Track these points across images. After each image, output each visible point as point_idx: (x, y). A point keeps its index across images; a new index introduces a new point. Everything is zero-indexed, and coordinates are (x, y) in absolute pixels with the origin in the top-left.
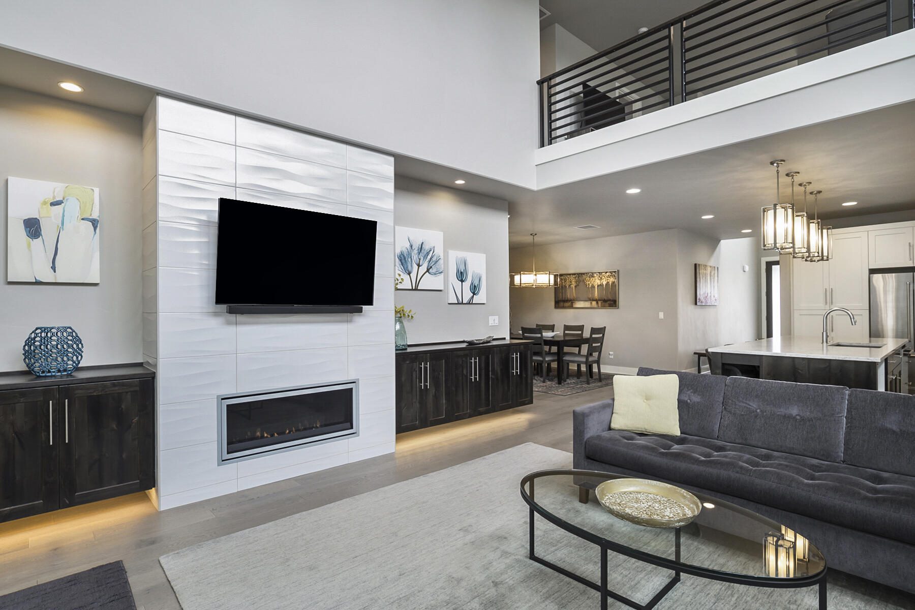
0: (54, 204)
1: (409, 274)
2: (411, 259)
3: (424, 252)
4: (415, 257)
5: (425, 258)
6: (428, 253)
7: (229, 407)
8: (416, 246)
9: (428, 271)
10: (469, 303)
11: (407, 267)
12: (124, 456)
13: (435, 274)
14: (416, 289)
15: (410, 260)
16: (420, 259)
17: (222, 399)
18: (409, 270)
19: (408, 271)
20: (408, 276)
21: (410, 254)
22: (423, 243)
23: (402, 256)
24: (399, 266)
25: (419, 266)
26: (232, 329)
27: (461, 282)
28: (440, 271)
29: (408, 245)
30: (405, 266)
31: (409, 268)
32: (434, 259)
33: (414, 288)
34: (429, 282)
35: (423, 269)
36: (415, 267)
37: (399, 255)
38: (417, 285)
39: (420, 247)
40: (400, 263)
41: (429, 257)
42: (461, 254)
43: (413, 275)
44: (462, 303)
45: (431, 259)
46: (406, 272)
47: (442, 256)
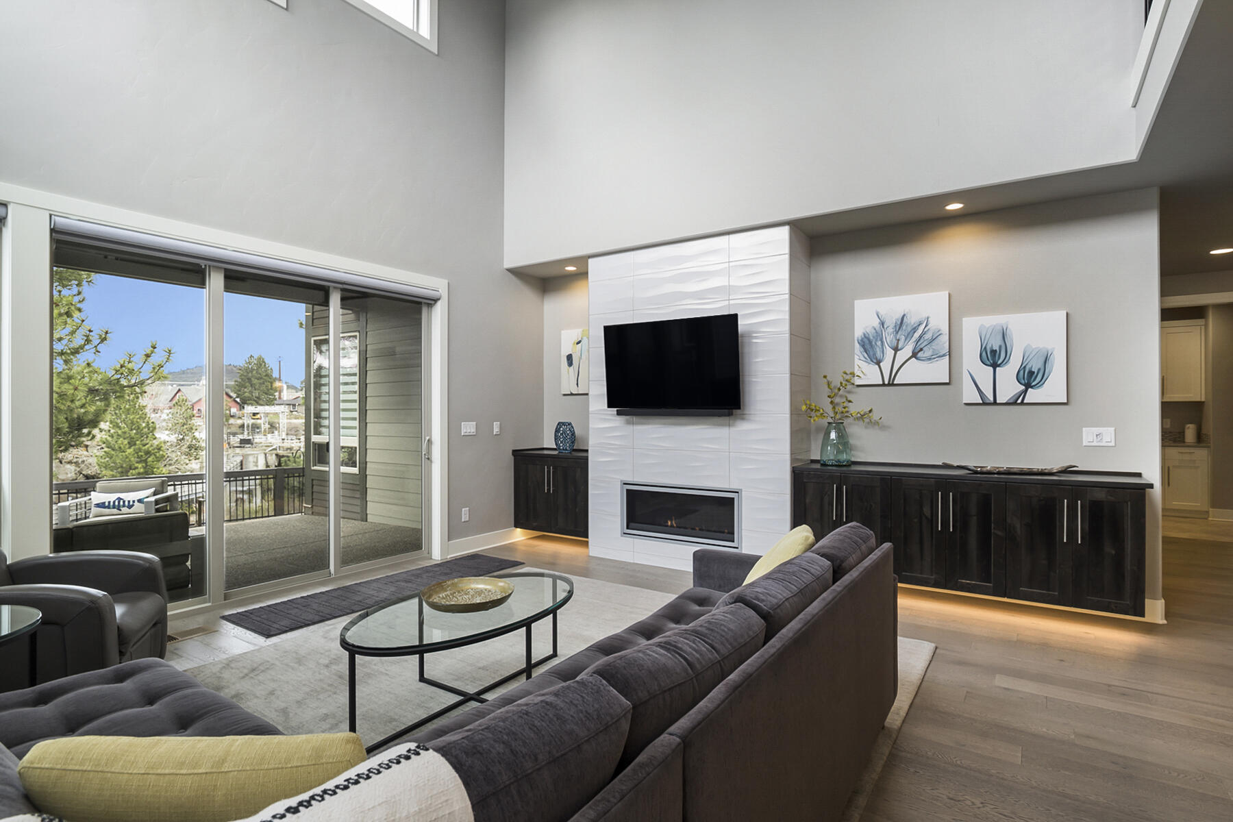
0: (578, 343)
1: (878, 363)
2: (882, 342)
3: (906, 329)
4: (889, 337)
5: (910, 336)
6: (915, 330)
7: (628, 491)
8: (890, 323)
9: (914, 355)
10: (1013, 403)
11: (875, 354)
12: (577, 510)
13: (930, 359)
14: (891, 384)
15: (879, 343)
16: (898, 340)
17: (625, 484)
18: (878, 358)
19: (876, 359)
20: (877, 366)
21: (879, 336)
22: (904, 315)
23: (865, 340)
24: (860, 354)
25: (896, 349)
26: (631, 427)
27: (991, 369)
28: (941, 354)
29: (876, 323)
30: (871, 353)
31: (879, 354)
32: (928, 336)
33: (886, 382)
34: (914, 372)
35: (907, 351)
36: (889, 353)
37: (860, 338)
38: (893, 377)
39: (899, 323)
40: (862, 350)
41: (917, 335)
42: (992, 321)
43: (886, 366)
44: (995, 403)
45: (920, 337)
46: (872, 361)
47: (945, 330)
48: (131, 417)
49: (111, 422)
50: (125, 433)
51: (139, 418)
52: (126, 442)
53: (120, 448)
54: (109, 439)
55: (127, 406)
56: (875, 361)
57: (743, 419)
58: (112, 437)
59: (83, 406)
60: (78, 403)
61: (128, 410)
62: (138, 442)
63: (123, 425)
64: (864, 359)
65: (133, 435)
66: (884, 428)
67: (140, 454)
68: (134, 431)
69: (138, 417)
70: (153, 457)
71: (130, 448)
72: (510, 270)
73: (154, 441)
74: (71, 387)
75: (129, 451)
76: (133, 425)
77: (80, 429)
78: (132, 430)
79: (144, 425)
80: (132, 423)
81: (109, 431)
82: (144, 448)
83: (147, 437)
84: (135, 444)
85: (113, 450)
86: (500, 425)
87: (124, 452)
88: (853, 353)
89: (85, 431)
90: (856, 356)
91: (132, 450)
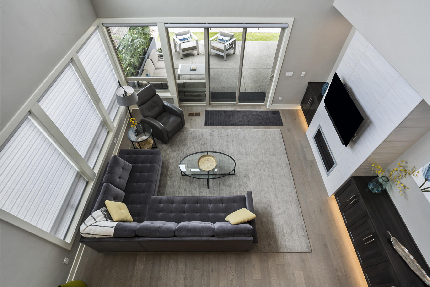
17: (320, 126)
20: (425, 180)
40: (427, 169)
46: (425, 177)
56: (426, 178)
64: (424, 172)
88: (423, 166)
90: (423, 167)
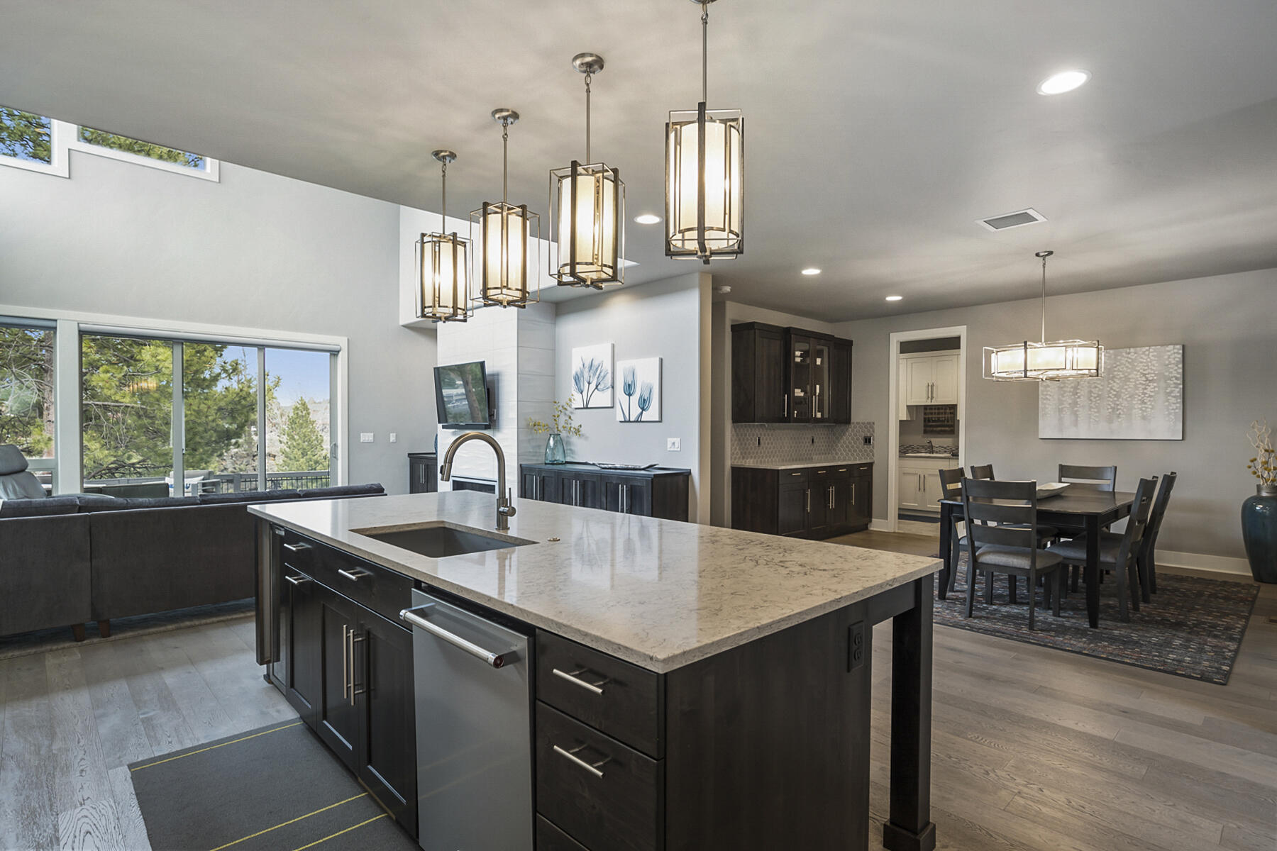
1: (582, 392)
2: (584, 378)
3: (594, 369)
4: (586, 375)
5: (595, 374)
6: (597, 370)
8: (587, 364)
9: (596, 388)
10: (637, 421)
11: (580, 386)
13: (603, 391)
14: (587, 408)
15: (582, 379)
16: (590, 377)
18: (582, 389)
21: (582, 373)
22: (593, 360)
23: (577, 376)
24: (574, 385)
25: (589, 383)
27: (628, 397)
28: (608, 386)
29: (581, 364)
31: (582, 386)
32: (602, 374)
33: (585, 406)
34: (596, 399)
35: (593, 386)
36: (586, 384)
37: (575, 374)
38: (588, 403)
39: (591, 364)
41: (598, 373)
42: (629, 364)
43: (585, 394)
44: (629, 421)
45: (599, 375)
47: (610, 371)
48: (304, 431)
49: (288, 435)
50: (298, 444)
51: (311, 432)
52: (300, 453)
53: (295, 457)
54: (288, 450)
55: (301, 421)
56: (580, 391)
57: (499, 431)
58: (290, 448)
59: (214, 421)
60: (210, 418)
61: (302, 424)
62: (309, 453)
63: (296, 437)
64: (576, 389)
65: (305, 446)
66: (586, 438)
67: (310, 463)
68: (306, 443)
69: (309, 430)
70: (321, 465)
71: (303, 458)
72: (403, 326)
73: (322, 452)
74: (206, 406)
75: (302, 460)
76: (305, 438)
77: (229, 438)
78: (304, 442)
79: (314, 438)
80: (305, 436)
81: (287, 443)
82: (313, 458)
83: (317, 448)
84: (307, 455)
85: (291, 459)
86: (396, 435)
87: (299, 461)
88: (571, 384)
89: (233, 441)
91: (304, 459)
